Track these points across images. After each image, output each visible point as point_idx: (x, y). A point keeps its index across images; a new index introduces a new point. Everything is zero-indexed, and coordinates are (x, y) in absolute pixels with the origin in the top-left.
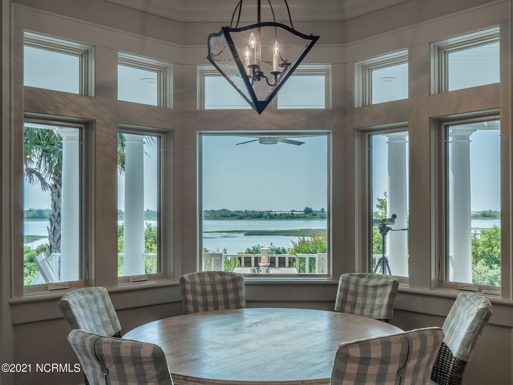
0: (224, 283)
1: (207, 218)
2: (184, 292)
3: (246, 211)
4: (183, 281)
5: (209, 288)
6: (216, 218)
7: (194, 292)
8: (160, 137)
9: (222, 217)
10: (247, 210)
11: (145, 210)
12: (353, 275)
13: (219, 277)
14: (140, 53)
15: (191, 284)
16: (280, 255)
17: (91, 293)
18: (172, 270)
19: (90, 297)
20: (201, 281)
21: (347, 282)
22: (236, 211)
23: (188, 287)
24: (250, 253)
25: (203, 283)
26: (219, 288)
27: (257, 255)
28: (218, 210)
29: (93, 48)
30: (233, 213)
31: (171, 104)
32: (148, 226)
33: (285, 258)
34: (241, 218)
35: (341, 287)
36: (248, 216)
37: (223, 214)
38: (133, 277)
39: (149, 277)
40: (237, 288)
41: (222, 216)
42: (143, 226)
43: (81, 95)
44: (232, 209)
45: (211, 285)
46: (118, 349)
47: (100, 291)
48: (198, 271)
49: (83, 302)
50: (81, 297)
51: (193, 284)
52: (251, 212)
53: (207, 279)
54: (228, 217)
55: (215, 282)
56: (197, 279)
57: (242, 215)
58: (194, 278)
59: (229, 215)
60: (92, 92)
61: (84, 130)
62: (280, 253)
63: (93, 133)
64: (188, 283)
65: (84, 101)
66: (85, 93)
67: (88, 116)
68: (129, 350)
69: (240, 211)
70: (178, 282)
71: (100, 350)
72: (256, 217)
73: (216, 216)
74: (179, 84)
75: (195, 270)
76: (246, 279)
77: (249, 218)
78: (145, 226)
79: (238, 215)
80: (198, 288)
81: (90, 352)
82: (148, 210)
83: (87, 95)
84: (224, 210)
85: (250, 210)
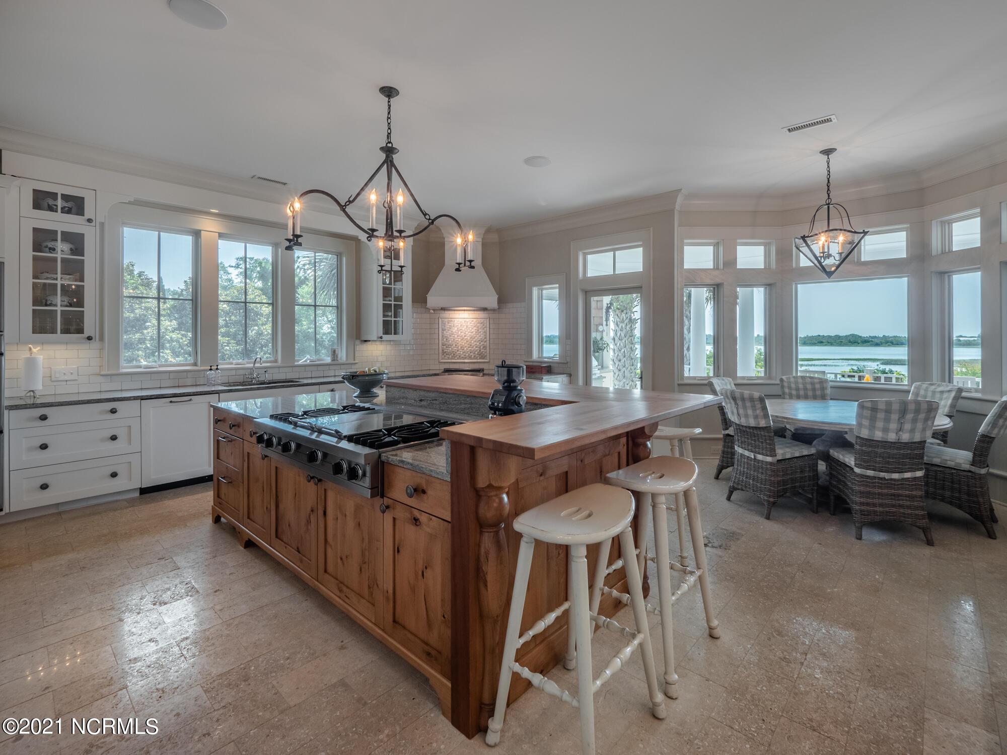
0: (813, 384)
1: (830, 344)
2: (783, 387)
3: (884, 336)
4: (782, 380)
5: (801, 386)
6: (842, 344)
7: (790, 388)
8: (766, 288)
9: (849, 344)
10: (887, 335)
11: (756, 335)
12: (924, 384)
13: (809, 380)
14: (753, 238)
15: (788, 382)
16: (885, 375)
17: (723, 380)
18: (774, 375)
19: (723, 382)
20: (795, 381)
21: (918, 388)
22: (870, 336)
23: (786, 384)
24: (854, 372)
25: (796, 383)
26: (809, 386)
27: (861, 374)
28: (845, 335)
29: (722, 241)
30: (866, 339)
31: (773, 266)
32: (758, 351)
33: (891, 378)
34: (877, 345)
35: (913, 392)
36: (887, 342)
37: (851, 340)
38: (747, 377)
39: (758, 378)
40: (823, 388)
41: (850, 342)
42: (754, 351)
43: (714, 269)
44: (865, 334)
45: (803, 384)
46: (743, 396)
47: (728, 380)
48: (794, 375)
49: (720, 384)
50: (718, 381)
51: (789, 383)
52: (891, 337)
53: (800, 380)
54: (859, 343)
55: (806, 383)
56: (792, 380)
57: (878, 342)
58: (790, 379)
59: (859, 342)
60: (721, 266)
61: (716, 289)
62: (887, 373)
63: (722, 289)
64: (785, 382)
65: (716, 273)
66: (716, 268)
67: (718, 281)
68: (748, 395)
69: (876, 336)
70: (778, 382)
71: (734, 395)
72: (899, 343)
73: (842, 342)
74: (779, 252)
75: (792, 374)
76: (831, 383)
77: (889, 345)
78: (756, 351)
79: (872, 341)
80: (793, 386)
81: (729, 396)
82: (758, 335)
83: (718, 269)
84: (853, 335)
85: (891, 336)
